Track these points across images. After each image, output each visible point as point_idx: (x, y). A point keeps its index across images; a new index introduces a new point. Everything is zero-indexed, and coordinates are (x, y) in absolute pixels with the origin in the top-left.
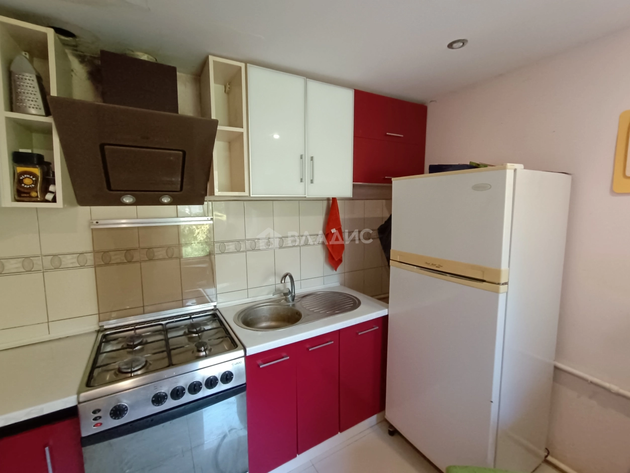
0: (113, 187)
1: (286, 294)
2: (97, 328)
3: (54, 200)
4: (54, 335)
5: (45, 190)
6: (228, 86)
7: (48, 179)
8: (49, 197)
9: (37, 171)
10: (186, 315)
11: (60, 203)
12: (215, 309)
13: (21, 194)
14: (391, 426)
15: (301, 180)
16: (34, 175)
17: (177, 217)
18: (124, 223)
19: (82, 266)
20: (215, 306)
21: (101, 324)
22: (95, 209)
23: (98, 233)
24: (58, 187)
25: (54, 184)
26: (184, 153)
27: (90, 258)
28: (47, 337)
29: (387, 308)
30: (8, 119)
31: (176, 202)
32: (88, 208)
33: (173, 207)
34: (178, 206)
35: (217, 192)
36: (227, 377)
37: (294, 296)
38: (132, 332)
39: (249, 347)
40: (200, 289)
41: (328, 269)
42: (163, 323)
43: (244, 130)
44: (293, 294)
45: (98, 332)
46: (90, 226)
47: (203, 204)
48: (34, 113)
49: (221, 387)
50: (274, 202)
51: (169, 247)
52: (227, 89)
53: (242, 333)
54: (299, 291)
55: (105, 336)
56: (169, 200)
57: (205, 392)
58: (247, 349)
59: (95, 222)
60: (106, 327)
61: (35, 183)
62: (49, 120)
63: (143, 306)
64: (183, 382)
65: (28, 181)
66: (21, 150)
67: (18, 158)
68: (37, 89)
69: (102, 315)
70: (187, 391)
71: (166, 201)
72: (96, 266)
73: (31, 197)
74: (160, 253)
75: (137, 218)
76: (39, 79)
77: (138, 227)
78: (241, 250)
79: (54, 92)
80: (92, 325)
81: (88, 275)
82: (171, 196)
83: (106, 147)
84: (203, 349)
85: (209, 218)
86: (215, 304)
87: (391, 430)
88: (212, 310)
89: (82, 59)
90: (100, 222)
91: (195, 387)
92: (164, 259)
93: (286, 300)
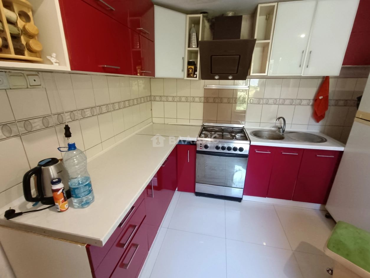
0: (213, 73)
1: (279, 128)
2: (202, 125)
3: (196, 77)
4: (191, 124)
5: (194, 74)
6: (268, 16)
7: (195, 70)
8: (195, 76)
9: (193, 67)
10: (231, 127)
11: (197, 78)
12: (243, 128)
13: (189, 75)
14: (328, 213)
15: (300, 66)
16: (192, 69)
17: (234, 85)
18: (214, 87)
19: (200, 102)
20: (243, 127)
21: (203, 123)
22: (206, 81)
23: (206, 90)
24: (198, 73)
25: (197, 72)
26: (240, 56)
27: (203, 99)
28: (188, 124)
29: (344, 147)
30: (189, 51)
31: (234, 79)
32: (204, 80)
33: (233, 81)
34: (235, 81)
35: (251, 74)
36: (241, 149)
37: (284, 130)
38: (212, 128)
39: (253, 141)
40: (240, 121)
41: (313, 122)
42: (223, 128)
43: (270, 41)
44: (284, 129)
45: (202, 126)
46: (204, 87)
47: (246, 80)
48: (194, 48)
49: (238, 152)
50: (284, 79)
51: (229, 98)
52: (267, 17)
53: (251, 137)
54: (288, 129)
55: (204, 128)
56: (232, 77)
57: (232, 152)
58: (251, 142)
59: (205, 86)
60: (204, 125)
61: (192, 71)
62: (198, 49)
63: (217, 121)
64: (226, 146)
65: (191, 71)
66: (190, 61)
67: (189, 63)
68: (196, 38)
69: (204, 120)
70: (226, 148)
71: (230, 78)
72: (204, 103)
73: (191, 76)
74: (225, 100)
75: (219, 85)
76: (196, 34)
77: (219, 89)
78: (261, 103)
79: (200, 40)
80: (200, 123)
81: (201, 105)
82: (233, 76)
83: (213, 57)
84: (234, 138)
85: (247, 86)
86: (244, 126)
87: (327, 215)
88: (242, 128)
89: (209, 21)
90: (207, 86)
91: (229, 149)
92: (226, 103)
93: (279, 131)
